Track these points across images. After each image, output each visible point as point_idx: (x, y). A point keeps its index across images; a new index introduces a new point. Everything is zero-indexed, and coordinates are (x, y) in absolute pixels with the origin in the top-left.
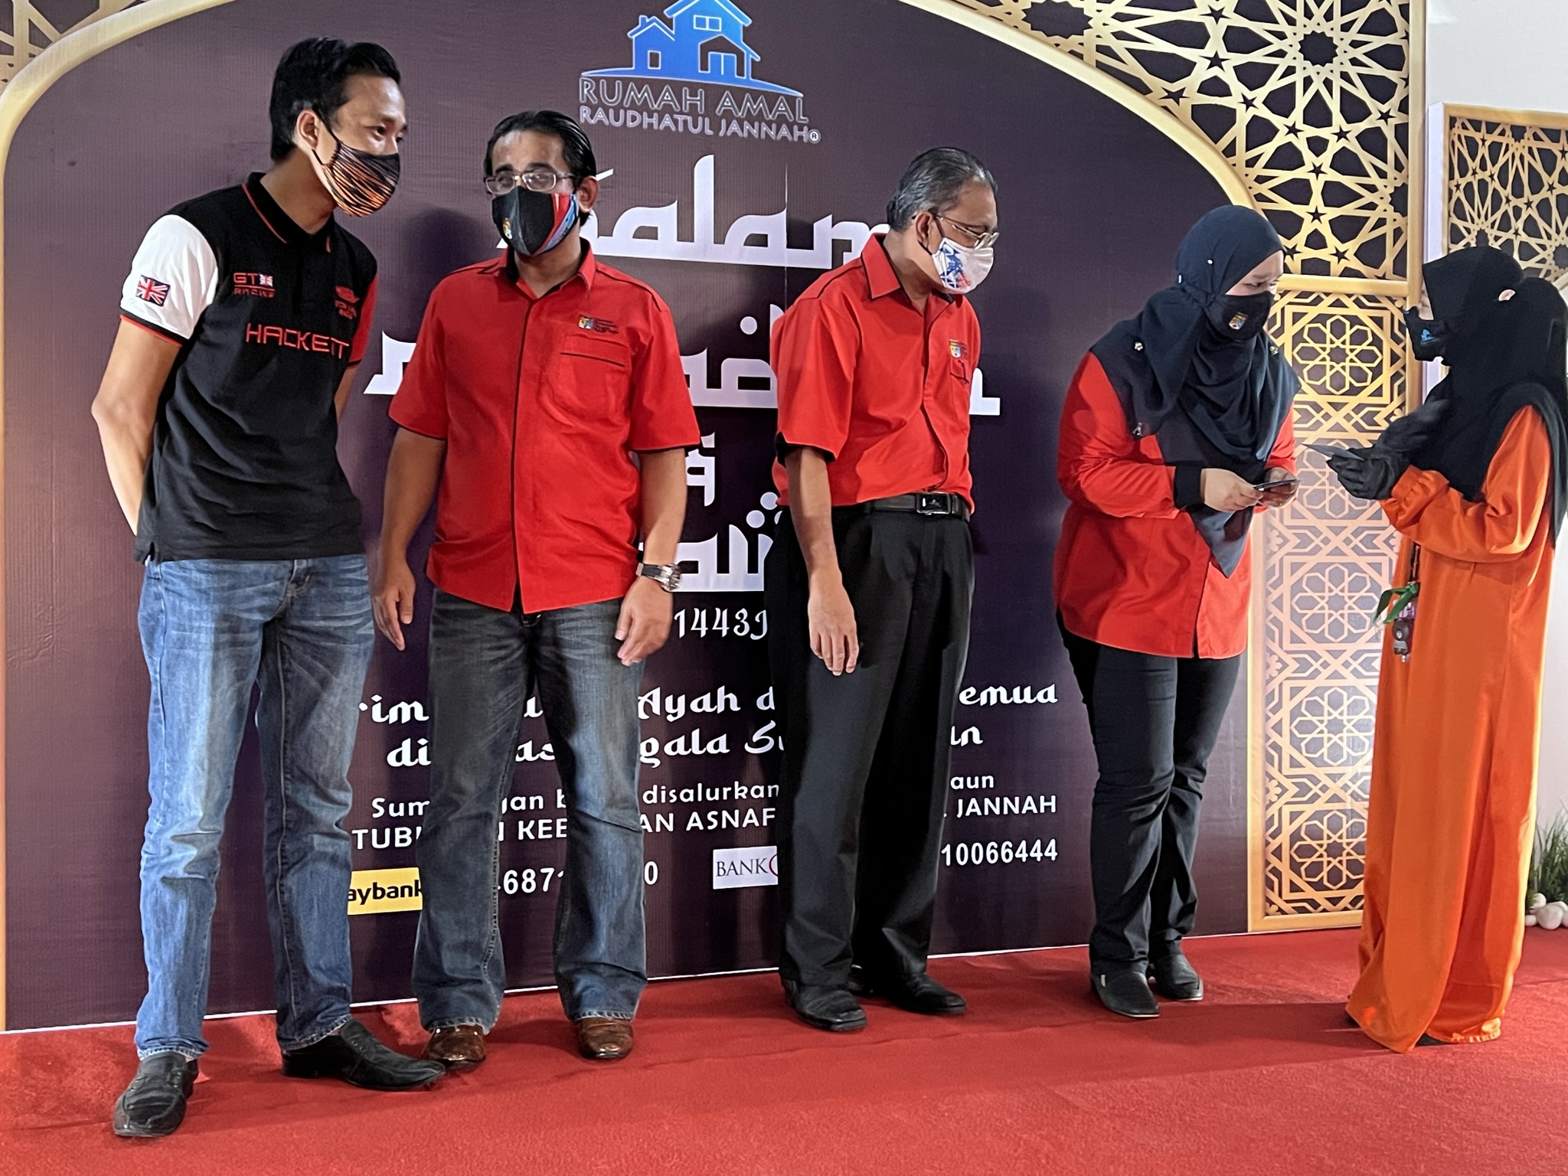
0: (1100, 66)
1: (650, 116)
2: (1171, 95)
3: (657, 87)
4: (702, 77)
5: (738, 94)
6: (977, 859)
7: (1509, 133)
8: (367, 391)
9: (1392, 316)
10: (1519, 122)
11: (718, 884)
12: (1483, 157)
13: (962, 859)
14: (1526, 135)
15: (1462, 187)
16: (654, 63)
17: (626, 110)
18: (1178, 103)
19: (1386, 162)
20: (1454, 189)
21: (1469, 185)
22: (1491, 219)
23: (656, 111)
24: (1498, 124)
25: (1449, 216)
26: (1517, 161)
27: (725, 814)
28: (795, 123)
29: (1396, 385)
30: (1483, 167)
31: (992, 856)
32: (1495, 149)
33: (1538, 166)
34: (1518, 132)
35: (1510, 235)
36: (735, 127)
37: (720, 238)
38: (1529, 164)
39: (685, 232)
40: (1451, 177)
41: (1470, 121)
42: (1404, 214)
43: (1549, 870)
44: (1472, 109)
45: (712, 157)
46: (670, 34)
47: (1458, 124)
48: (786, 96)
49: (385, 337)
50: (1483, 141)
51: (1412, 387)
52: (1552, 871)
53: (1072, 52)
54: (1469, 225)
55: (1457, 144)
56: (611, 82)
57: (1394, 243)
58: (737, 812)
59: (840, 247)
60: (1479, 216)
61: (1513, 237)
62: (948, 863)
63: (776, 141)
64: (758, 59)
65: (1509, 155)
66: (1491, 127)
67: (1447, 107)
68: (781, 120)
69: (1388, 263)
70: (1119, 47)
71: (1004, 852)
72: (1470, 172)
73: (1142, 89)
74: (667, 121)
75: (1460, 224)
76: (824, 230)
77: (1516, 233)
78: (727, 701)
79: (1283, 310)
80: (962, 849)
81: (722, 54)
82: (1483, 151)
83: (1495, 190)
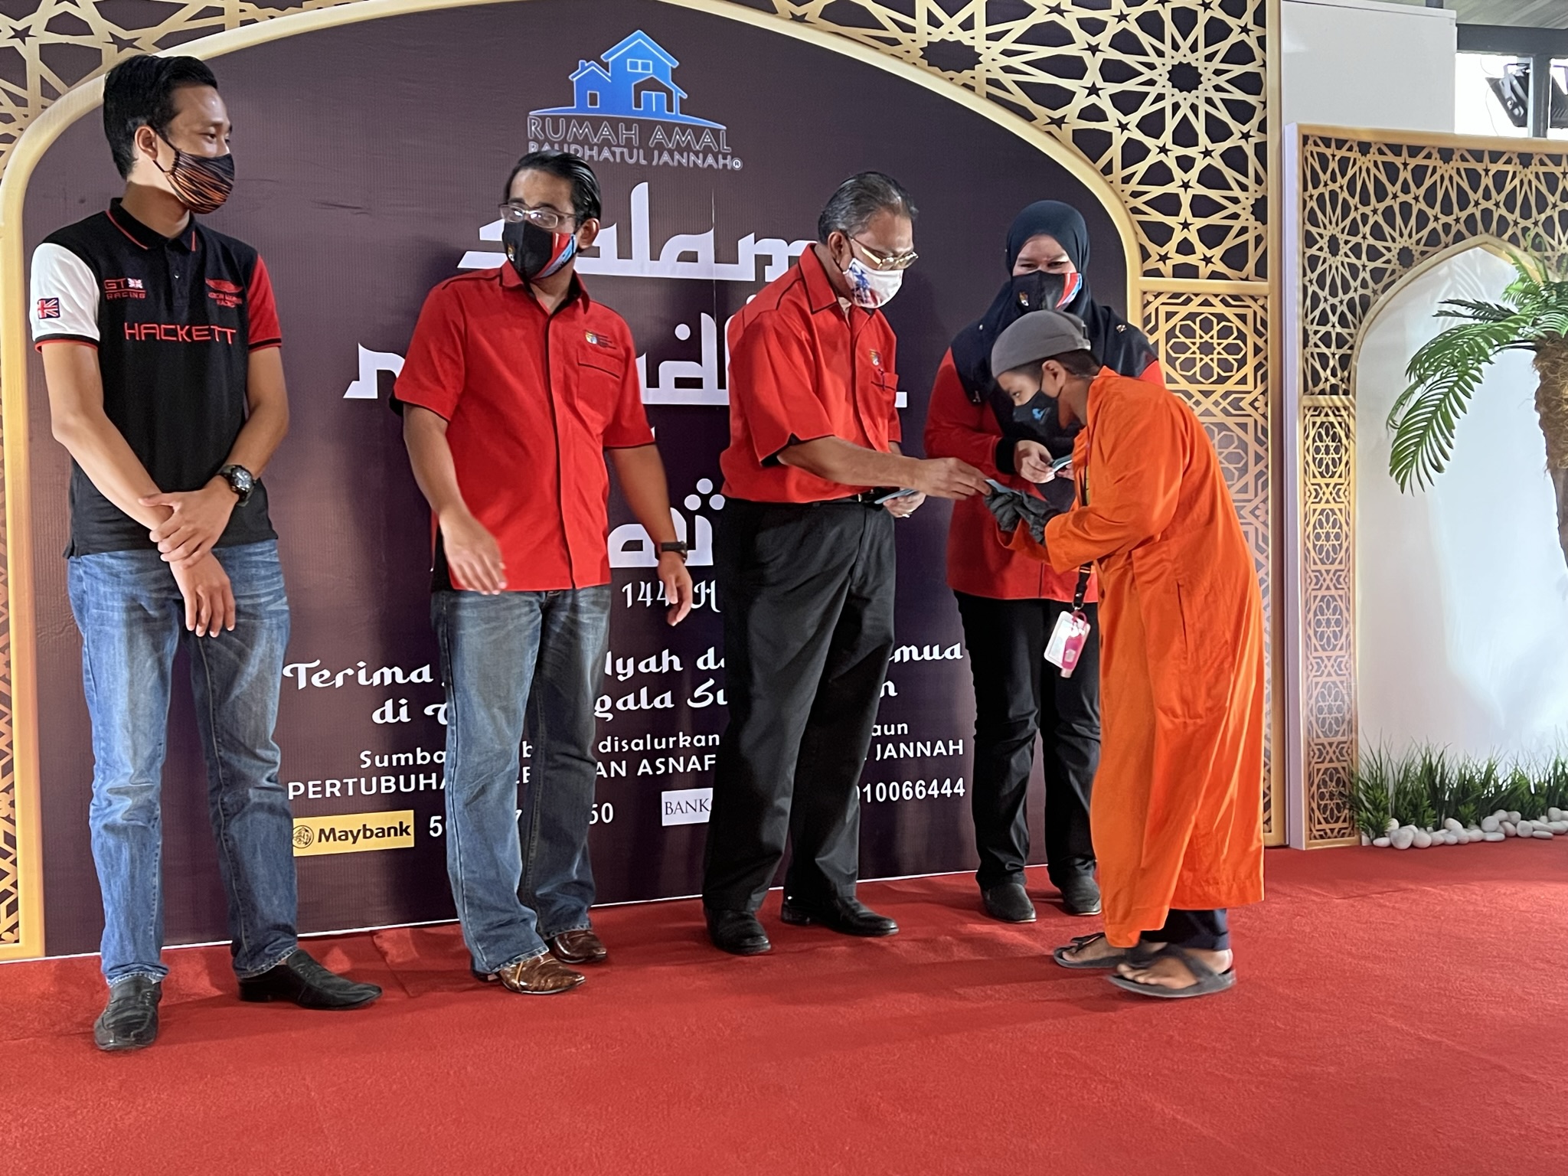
0: (990, 97)
1: (591, 149)
2: (1053, 121)
3: (596, 123)
4: (638, 113)
5: (669, 128)
6: (894, 795)
7: (1356, 148)
8: (346, 396)
9: (1255, 313)
10: (1365, 138)
11: (667, 821)
12: (1333, 170)
13: (881, 797)
14: (1372, 150)
15: (1315, 198)
16: (593, 102)
17: (569, 144)
18: (1060, 128)
19: (1246, 176)
20: (1308, 199)
21: (1322, 195)
22: (1341, 226)
23: (596, 144)
24: (1346, 141)
25: (1304, 223)
26: (1364, 174)
27: (671, 760)
28: (719, 152)
29: (1259, 374)
30: (1334, 179)
31: (908, 794)
32: (1344, 163)
33: (1383, 178)
34: (1364, 148)
35: (1358, 239)
36: (666, 157)
37: (655, 256)
38: (1375, 176)
39: (625, 251)
40: (1305, 189)
41: (1320, 138)
42: (1264, 223)
43: (1401, 797)
44: (1322, 128)
45: (646, 184)
46: (606, 76)
47: (1310, 142)
48: (710, 129)
49: (360, 347)
50: (1334, 156)
51: (1273, 375)
52: (1404, 799)
53: (965, 86)
54: (1322, 231)
55: (1310, 159)
56: (555, 120)
57: (1256, 249)
58: (682, 759)
59: (763, 261)
60: (1331, 223)
61: (1361, 241)
62: (869, 800)
63: (703, 170)
64: (685, 96)
65: (1356, 168)
66: (1340, 143)
67: (1300, 127)
68: (707, 151)
69: (1250, 266)
70: (1007, 79)
71: (917, 790)
72: (1322, 184)
73: (1028, 116)
74: (606, 153)
75: (1314, 230)
76: (748, 248)
77: (1364, 237)
78: (671, 663)
79: (1157, 309)
80: (881, 788)
81: (654, 93)
82: (1333, 165)
83: (1344, 199)
